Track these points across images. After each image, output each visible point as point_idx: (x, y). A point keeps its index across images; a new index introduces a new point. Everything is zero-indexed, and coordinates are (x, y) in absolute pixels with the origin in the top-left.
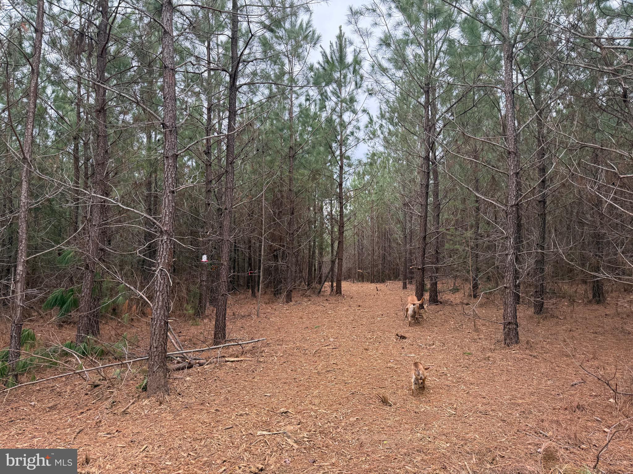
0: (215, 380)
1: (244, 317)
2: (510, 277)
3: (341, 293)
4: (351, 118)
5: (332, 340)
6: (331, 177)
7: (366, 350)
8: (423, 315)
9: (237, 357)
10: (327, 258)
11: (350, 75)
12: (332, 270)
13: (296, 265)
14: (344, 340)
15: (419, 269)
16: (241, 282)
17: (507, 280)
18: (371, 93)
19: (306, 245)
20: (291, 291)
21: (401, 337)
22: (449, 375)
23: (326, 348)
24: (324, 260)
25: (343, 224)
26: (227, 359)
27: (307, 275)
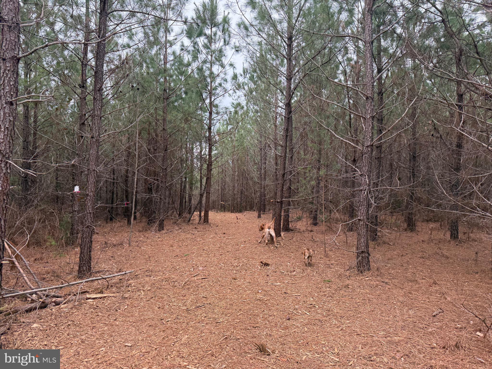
0: (69, 325)
1: (115, 246)
2: (363, 210)
3: (208, 222)
4: (219, 71)
5: (201, 268)
6: (201, 121)
7: (235, 279)
8: (280, 242)
9: (101, 292)
10: (196, 192)
11: (219, 33)
12: (200, 202)
13: (169, 197)
14: (212, 269)
15: (278, 202)
16: (119, 211)
17: (360, 213)
18: (238, 50)
19: (179, 179)
20: (163, 221)
21: (265, 264)
22: (317, 307)
23: (195, 278)
24: (194, 193)
25: (212, 163)
26: (88, 296)
27: (179, 206)
